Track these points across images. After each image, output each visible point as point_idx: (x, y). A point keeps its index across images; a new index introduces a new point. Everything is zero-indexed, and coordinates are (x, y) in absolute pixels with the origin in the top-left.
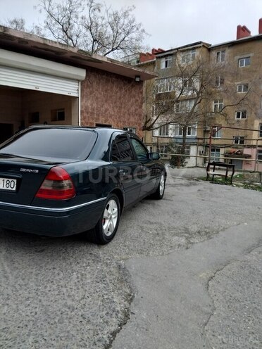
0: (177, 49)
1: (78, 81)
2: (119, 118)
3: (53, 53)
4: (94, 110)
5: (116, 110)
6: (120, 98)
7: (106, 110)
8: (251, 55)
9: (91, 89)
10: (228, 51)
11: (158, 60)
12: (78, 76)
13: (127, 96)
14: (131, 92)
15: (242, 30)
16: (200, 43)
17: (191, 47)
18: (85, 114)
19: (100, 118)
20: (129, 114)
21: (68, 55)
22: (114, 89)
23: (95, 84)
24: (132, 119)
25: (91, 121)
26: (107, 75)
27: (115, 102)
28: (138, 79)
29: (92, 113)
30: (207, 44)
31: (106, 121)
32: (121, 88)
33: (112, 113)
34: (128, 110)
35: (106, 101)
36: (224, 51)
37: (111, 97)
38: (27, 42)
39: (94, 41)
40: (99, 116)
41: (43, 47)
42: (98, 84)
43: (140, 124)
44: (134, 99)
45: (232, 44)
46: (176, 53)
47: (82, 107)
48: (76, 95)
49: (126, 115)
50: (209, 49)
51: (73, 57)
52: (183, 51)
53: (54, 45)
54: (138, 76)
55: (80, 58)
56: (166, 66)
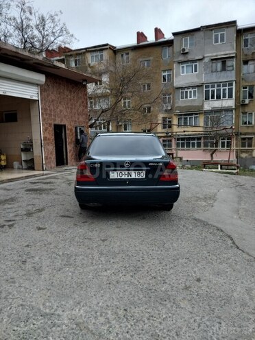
0: (86, 49)
1: (38, 85)
2: (71, 117)
4: (51, 111)
5: (68, 110)
6: (70, 100)
7: (61, 111)
8: (151, 58)
9: (48, 92)
10: (131, 54)
11: (68, 58)
12: (39, 80)
13: (75, 98)
15: (141, 36)
16: (107, 45)
17: (98, 49)
18: (45, 116)
19: (57, 118)
20: (78, 115)
22: (66, 91)
23: (50, 87)
24: (81, 119)
25: (50, 122)
27: (67, 104)
29: (50, 115)
30: (113, 46)
31: (61, 121)
32: (70, 91)
33: (65, 113)
34: (77, 111)
35: (60, 103)
36: (127, 54)
37: (63, 99)
40: (55, 117)
41: (14, 54)
43: (87, 123)
44: (81, 101)
45: (134, 48)
46: (84, 53)
47: (42, 109)
48: (36, 98)
49: (76, 115)
50: (115, 51)
51: (36, 63)
52: (91, 51)
54: (86, 81)
55: (42, 65)
56: (76, 65)
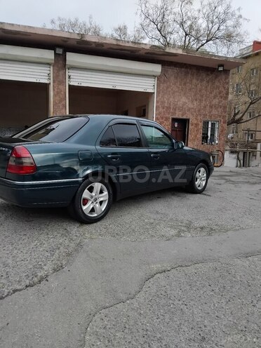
1: (154, 76)
2: (199, 111)
3: (129, 52)
4: (170, 104)
6: (200, 91)
9: (168, 83)
13: (209, 88)
14: (213, 83)
18: (161, 109)
19: (177, 112)
20: (211, 107)
21: (142, 52)
22: (194, 81)
23: (172, 78)
24: (214, 112)
25: (167, 116)
26: (186, 68)
27: (195, 95)
28: (221, 69)
29: (169, 108)
31: (183, 115)
32: (202, 80)
33: (191, 106)
34: (210, 103)
35: (184, 94)
37: (190, 89)
38: (102, 45)
39: (186, 35)
40: (175, 110)
42: (176, 78)
43: (224, 117)
44: (217, 90)
47: (157, 102)
48: (152, 91)
49: (208, 108)
51: (147, 53)
53: (127, 45)
54: (222, 66)
55: (154, 54)
